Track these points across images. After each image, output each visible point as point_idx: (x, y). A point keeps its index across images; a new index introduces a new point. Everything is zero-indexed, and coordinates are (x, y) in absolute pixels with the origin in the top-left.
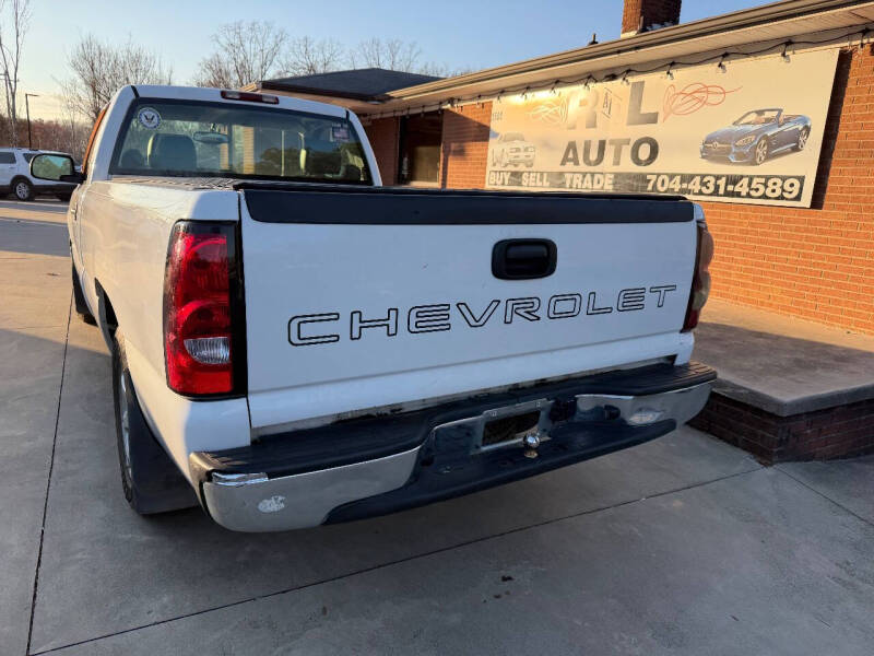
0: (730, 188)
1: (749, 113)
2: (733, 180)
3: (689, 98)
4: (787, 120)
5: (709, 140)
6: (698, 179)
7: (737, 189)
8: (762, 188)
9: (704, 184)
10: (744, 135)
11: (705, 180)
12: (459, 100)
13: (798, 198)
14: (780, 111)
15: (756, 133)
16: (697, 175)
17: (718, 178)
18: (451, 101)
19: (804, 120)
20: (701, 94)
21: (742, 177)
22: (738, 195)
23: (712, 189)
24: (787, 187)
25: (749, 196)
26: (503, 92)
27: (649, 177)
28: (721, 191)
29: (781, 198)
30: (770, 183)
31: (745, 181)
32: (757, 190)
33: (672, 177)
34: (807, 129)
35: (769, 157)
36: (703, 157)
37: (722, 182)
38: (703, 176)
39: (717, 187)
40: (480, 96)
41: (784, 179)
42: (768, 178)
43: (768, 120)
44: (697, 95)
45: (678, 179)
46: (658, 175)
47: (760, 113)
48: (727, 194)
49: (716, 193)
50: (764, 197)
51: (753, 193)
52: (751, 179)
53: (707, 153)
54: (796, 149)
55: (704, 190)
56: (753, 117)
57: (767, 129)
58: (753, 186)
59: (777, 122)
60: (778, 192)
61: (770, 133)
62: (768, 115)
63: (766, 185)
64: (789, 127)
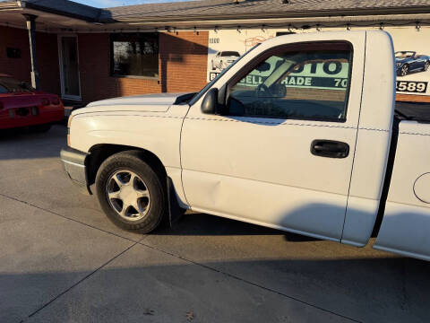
1: (397, 53)
4: (419, 57)
8: (405, 87)
12: (175, 28)
13: (424, 91)
14: (415, 53)
15: (402, 62)
18: (167, 28)
19: (427, 58)
24: (418, 86)
25: (398, 90)
26: (216, 27)
27: (335, 80)
29: (415, 91)
30: (409, 84)
31: (396, 83)
32: (402, 87)
34: (429, 61)
35: (408, 73)
40: (195, 28)
41: (417, 83)
42: (408, 82)
43: (408, 57)
46: (342, 79)
47: (404, 53)
50: (406, 90)
51: (400, 89)
52: (399, 83)
54: (423, 70)
57: (408, 60)
58: (400, 85)
59: (413, 57)
60: (414, 89)
61: (409, 62)
62: (407, 54)
63: (407, 86)
64: (419, 61)
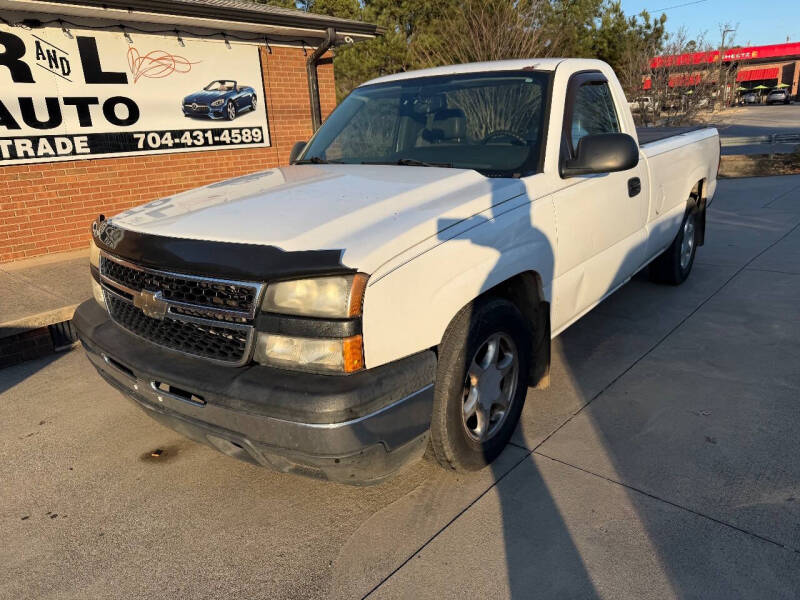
0: (217, 139)
1: (214, 82)
2: (217, 132)
3: (155, 64)
4: (242, 89)
5: (188, 101)
6: (187, 134)
7: (222, 139)
8: (239, 136)
9: (195, 138)
10: (216, 98)
11: (195, 134)
13: (262, 141)
14: (235, 83)
15: (224, 97)
16: (186, 130)
17: (204, 131)
19: (251, 90)
20: (168, 62)
21: (223, 130)
22: (224, 143)
23: (202, 141)
24: (254, 134)
25: (232, 143)
27: (136, 136)
28: (211, 142)
29: (253, 142)
30: (243, 132)
31: (226, 132)
32: (236, 138)
33: (162, 134)
34: (255, 95)
35: (238, 115)
36: (186, 116)
37: (209, 135)
38: (192, 131)
39: (206, 139)
41: (251, 129)
42: (241, 129)
43: (229, 89)
44: (164, 62)
45: (168, 135)
46: (147, 133)
47: (222, 82)
48: (216, 143)
49: (206, 143)
50: (242, 142)
51: (234, 140)
52: (230, 130)
53: (189, 113)
54: (252, 109)
55: (196, 142)
56: (217, 86)
57: (231, 94)
58: (233, 136)
59: (235, 90)
60: (250, 139)
61: (233, 98)
62: (228, 84)
63: (241, 134)
64: (244, 94)
